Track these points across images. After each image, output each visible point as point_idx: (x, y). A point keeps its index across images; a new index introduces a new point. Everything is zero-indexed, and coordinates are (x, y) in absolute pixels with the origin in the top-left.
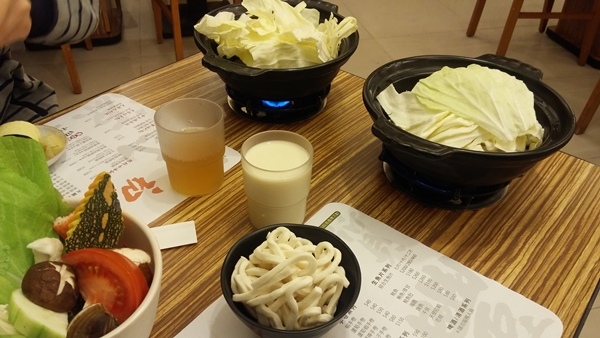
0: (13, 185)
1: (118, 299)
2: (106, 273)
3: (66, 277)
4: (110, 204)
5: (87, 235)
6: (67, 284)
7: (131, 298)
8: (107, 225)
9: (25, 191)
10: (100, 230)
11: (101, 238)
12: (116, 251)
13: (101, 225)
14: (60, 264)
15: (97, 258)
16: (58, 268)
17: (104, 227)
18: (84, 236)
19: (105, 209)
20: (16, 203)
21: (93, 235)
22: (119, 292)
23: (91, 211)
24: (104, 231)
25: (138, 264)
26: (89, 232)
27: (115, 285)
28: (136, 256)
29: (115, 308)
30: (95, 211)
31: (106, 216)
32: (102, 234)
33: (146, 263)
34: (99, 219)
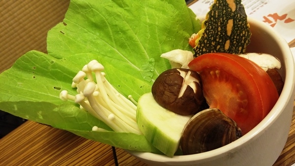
0: (155, 9)
1: (240, 105)
2: (227, 77)
3: (189, 82)
4: (234, 10)
5: (213, 44)
6: (189, 88)
7: (256, 105)
8: (232, 32)
9: (164, 12)
10: (225, 38)
11: (227, 46)
12: (242, 56)
13: (226, 32)
14: (186, 71)
15: (217, 62)
16: (183, 74)
17: (229, 34)
18: (210, 44)
19: (229, 15)
20: (157, 23)
21: (218, 43)
22: (241, 98)
23: (215, 18)
24: (230, 38)
25: (266, 70)
26: (215, 40)
27: (237, 91)
28: (264, 62)
29: (239, 116)
30: (218, 19)
31: (231, 23)
32: (228, 42)
33: (276, 69)
34: (224, 26)
